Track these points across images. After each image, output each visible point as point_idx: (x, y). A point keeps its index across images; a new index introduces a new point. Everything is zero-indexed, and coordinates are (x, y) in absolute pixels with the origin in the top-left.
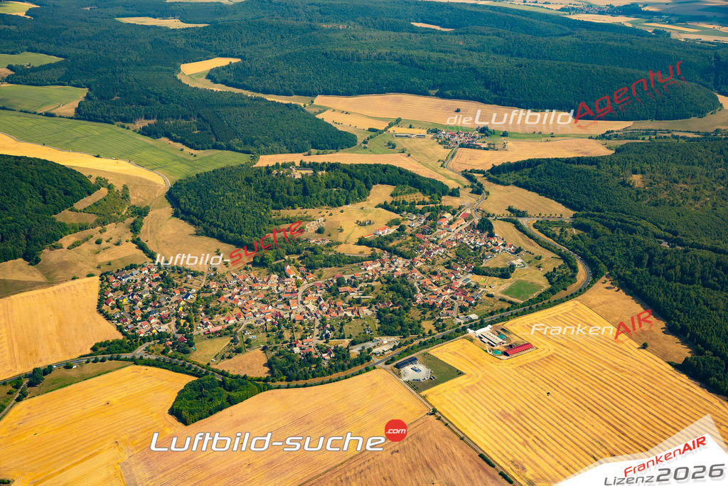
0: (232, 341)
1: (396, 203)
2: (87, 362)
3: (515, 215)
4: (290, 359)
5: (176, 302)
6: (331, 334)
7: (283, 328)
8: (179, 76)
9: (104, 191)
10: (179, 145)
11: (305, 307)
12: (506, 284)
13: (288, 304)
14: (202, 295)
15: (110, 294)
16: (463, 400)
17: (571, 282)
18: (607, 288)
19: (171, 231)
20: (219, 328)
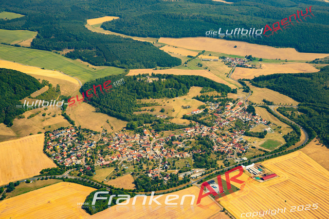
0: (115, 170)
1: (203, 97)
2: (38, 180)
3: (267, 104)
4: (146, 180)
5: (85, 148)
6: (168, 167)
7: (142, 163)
8: (86, 26)
9: (47, 88)
10: (87, 63)
11: (154, 152)
12: (262, 141)
13: (145, 150)
14: (99, 145)
15: (50, 143)
16: (239, 204)
17: (297, 141)
18: (317, 144)
19: (82, 110)
20: (108, 162)
